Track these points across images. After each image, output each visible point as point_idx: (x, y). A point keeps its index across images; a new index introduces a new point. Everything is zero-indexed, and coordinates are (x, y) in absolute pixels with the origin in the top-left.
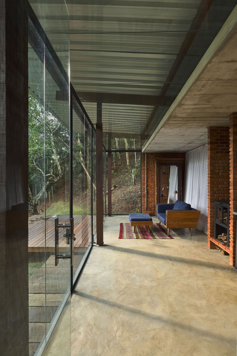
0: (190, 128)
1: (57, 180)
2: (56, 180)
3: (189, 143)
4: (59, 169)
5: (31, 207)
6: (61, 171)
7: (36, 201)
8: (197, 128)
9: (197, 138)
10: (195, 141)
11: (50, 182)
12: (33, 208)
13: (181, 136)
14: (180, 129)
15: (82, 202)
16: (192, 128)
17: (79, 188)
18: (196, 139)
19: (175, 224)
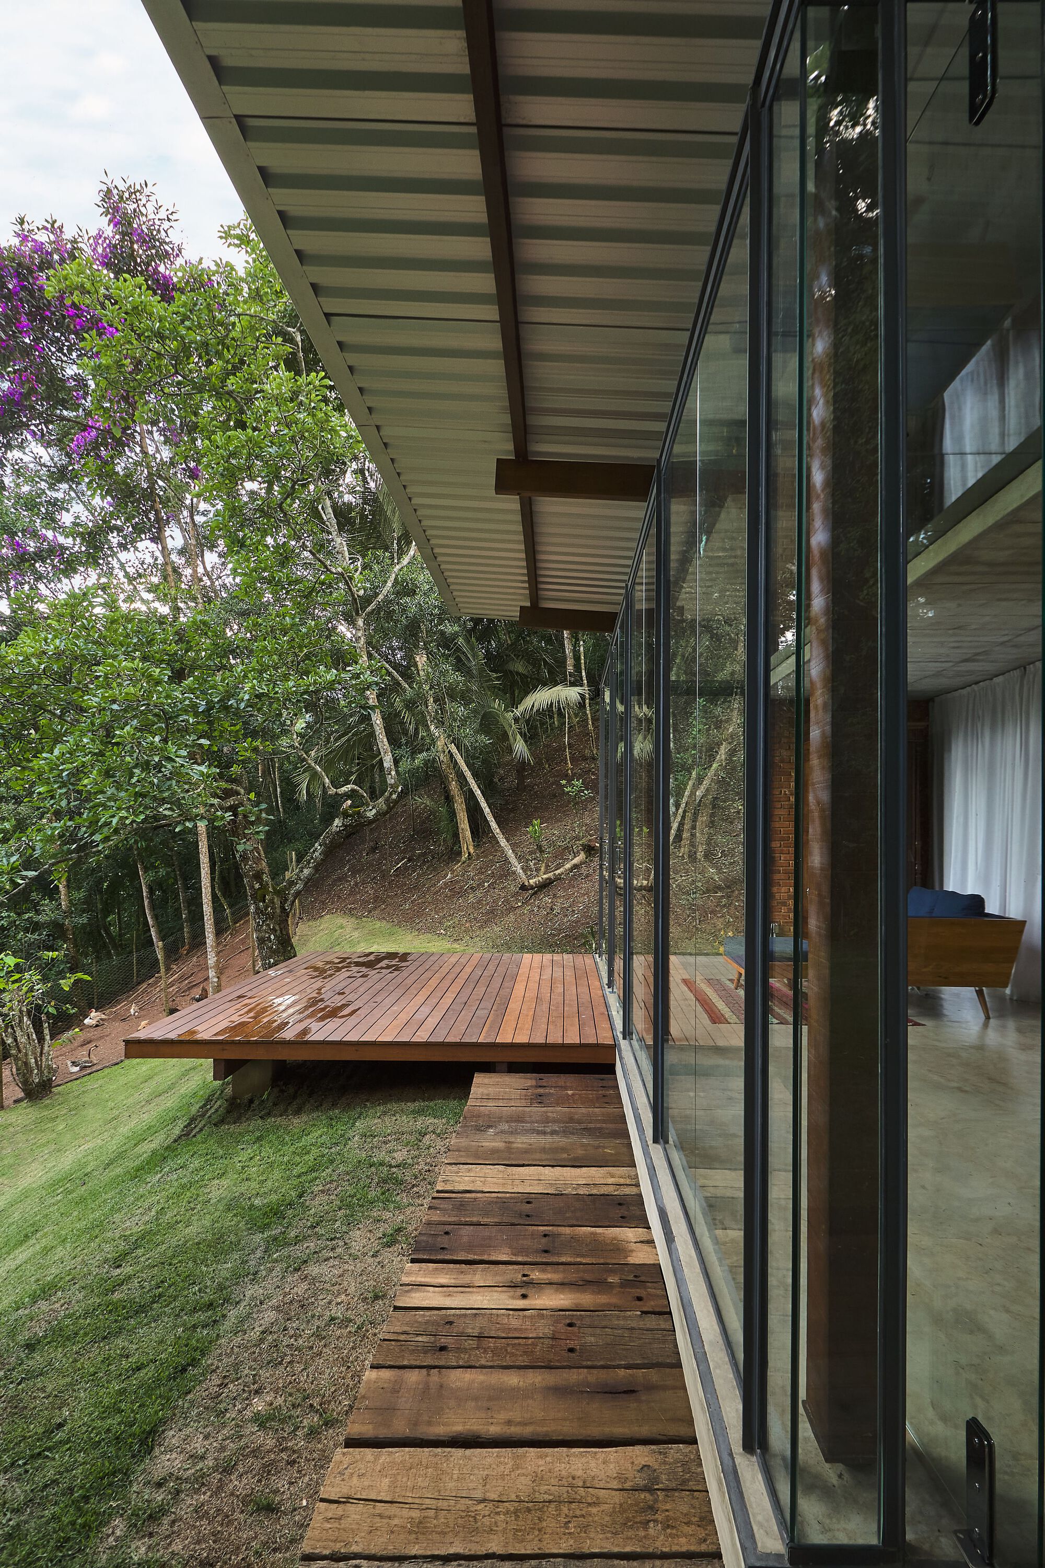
0: (999, 600)
1: (374, 811)
2: (371, 814)
3: (969, 656)
4: (386, 765)
5: (268, 925)
6: (393, 773)
7: (286, 900)
8: (1023, 602)
9: (1006, 638)
10: (997, 648)
11: (348, 821)
12: (274, 930)
13: (950, 632)
14: (959, 605)
15: (444, 917)
16: (1005, 600)
17: (409, 860)
18: (1003, 643)
19: (924, 970)
